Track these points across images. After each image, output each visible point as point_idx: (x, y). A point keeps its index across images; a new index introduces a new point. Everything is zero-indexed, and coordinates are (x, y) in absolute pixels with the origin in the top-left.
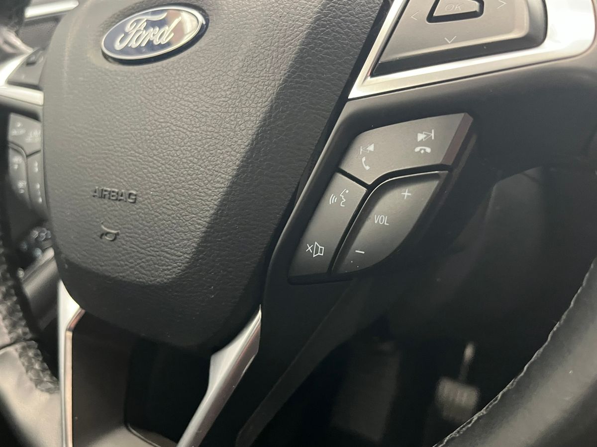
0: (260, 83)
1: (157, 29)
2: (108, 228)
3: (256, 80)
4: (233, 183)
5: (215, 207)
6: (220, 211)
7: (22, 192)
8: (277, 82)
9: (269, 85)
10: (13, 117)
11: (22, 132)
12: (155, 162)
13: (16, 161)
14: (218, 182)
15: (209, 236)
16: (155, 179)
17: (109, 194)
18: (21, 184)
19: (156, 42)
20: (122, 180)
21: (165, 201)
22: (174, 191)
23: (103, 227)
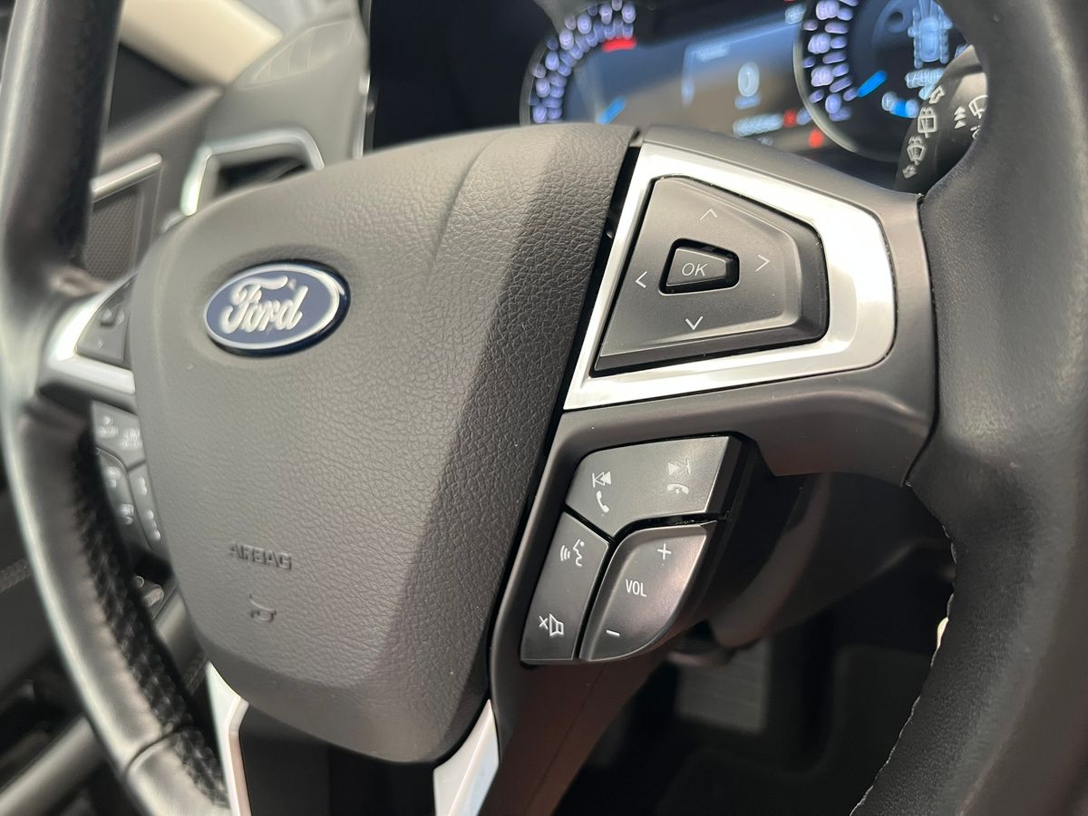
0: (437, 398)
1: (278, 304)
2: (260, 603)
3: (431, 394)
4: (422, 545)
5: (402, 581)
6: (409, 587)
7: (130, 520)
8: (461, 398)
9: (449, 402)
10: (96, 408)
11: (113, 432)
12: (309, 512)
13: (113, 475)
14: (402, 545)
15: (401, 621)
16: (312, 537)
17: (253, 554)
18: (127, 510)
19: (280, 326)
20: (267, 536)
21: (330, 569)
22: (342, 555)
23: (253, 603)
